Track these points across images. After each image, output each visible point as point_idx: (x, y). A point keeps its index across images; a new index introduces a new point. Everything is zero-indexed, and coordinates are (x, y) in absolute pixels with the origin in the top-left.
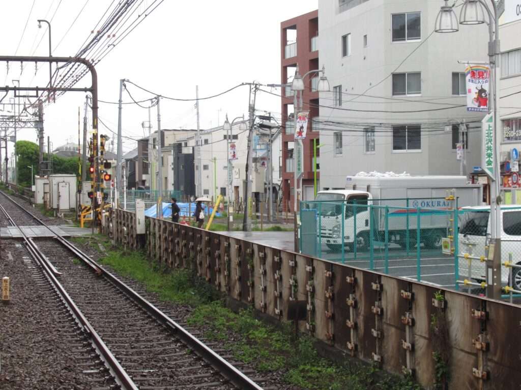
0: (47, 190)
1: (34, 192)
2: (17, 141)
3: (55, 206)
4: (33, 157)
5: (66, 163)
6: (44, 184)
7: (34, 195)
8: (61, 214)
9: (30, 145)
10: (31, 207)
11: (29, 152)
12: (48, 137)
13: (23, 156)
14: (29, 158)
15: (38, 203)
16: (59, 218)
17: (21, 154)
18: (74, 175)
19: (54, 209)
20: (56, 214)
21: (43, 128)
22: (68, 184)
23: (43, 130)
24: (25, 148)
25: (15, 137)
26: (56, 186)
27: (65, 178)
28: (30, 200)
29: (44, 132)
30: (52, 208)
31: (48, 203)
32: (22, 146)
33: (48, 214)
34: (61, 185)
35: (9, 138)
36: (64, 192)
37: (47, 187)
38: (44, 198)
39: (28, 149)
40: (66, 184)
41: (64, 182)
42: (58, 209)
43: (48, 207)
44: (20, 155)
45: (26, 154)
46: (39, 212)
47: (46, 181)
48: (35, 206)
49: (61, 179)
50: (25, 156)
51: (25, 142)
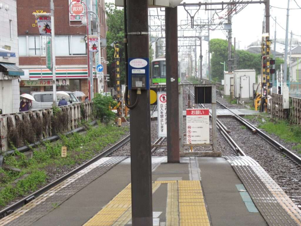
0: (232, 84)
1: (223, 85)
2: (210, 39)
3: (238, 96)
4: (226, 54)
5: (256, 59)
6: (231, 78)
7: (223, 88)
8: (242, 102)
9: (223, 42)
10: (220, 98)
11: (221, 49)
12: (235, 38)
13: (216, 53)
14: (222, 55)
15: (226, 95)
16: (240, 104)
17: (214, 51)
18: (254, 70)
19: (237, 98)
20: (239, 102)
21: (231, 29)
22: (248, 77)
23: (231, 31)
24: (218, 45)
25: (208, 36)
26: (239, 79)
27: (246, 72)
28: (220, 92)
29: (232, 33)
30: (236, 97)
31: (233, 94)
32: (215, 44)
33: (232, 102)
34: (242, 78)
35: (203, 38)
36: (245, 84)
37: (232, 80)
38: (230, 90)
39: (220, 47)
40: (247, 78)
41: (245, 76)
42: (239, 98)
43: (233, 97)
44: (213, 53)
45: (219, 51)
46: (226, 101)
47: (232, 76)
48: (224, 97)
49: (243, 74)
50: (218, 53)
51: (218, 40)
